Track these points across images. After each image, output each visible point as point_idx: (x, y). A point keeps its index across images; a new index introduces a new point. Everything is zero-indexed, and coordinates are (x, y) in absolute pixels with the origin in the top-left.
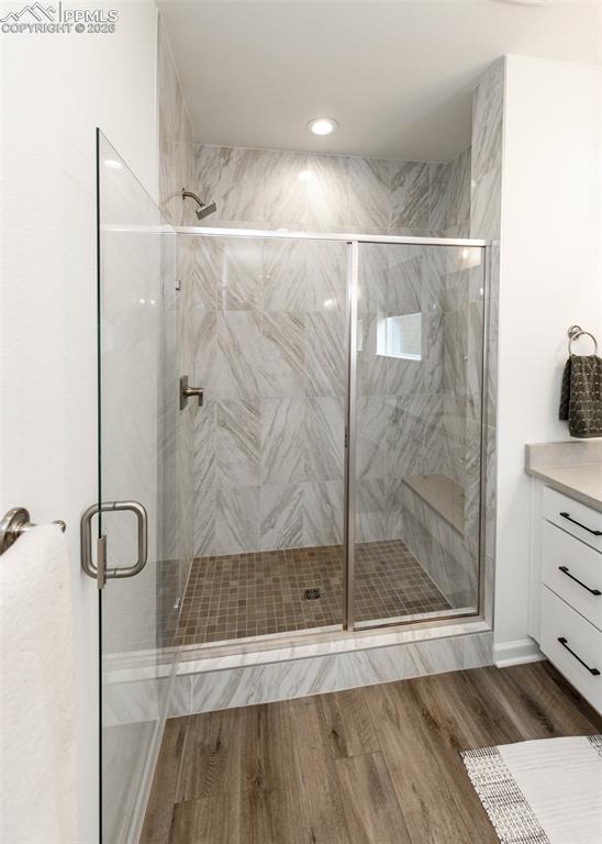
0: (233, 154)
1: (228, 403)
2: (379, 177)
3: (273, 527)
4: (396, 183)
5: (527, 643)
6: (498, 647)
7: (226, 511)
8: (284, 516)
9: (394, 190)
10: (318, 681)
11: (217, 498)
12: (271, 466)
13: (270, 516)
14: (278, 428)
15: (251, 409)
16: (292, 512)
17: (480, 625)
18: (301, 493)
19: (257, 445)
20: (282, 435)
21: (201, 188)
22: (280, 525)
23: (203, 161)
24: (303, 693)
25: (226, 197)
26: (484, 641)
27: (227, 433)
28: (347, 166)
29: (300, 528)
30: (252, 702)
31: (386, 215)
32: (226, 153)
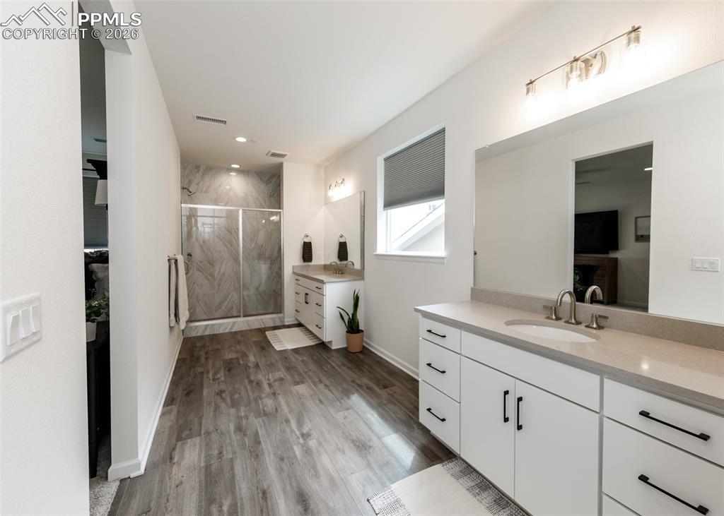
0: (201, 169)
1: (200, 262)
2: (261, 179)
3: (220, 308)
4: (268, 182)
5: (294, 319)
6: (286, 320)
7: (201, 303)
8: (225, 304)
9: (268, 184)
10: (231, 328)
11: (197, 298)
12: (219, 286)
13: (219, 305)
14: (222, 270)
15: (210, 264)
16: (228, 303)
17: (281, 315)
18: (232, 296)
19: (213, 278)
20: (224, 274)
21: (187, 181)
22: (223, 308)
23: (187, 171)
24: (227, 331)
25: (198, 184)
26: (282, 320)
27: (200, 273)
28: (248, 174)
29: (232, 308)
30: (212, 333)
31: (264, 193)
32: (198, 168)
